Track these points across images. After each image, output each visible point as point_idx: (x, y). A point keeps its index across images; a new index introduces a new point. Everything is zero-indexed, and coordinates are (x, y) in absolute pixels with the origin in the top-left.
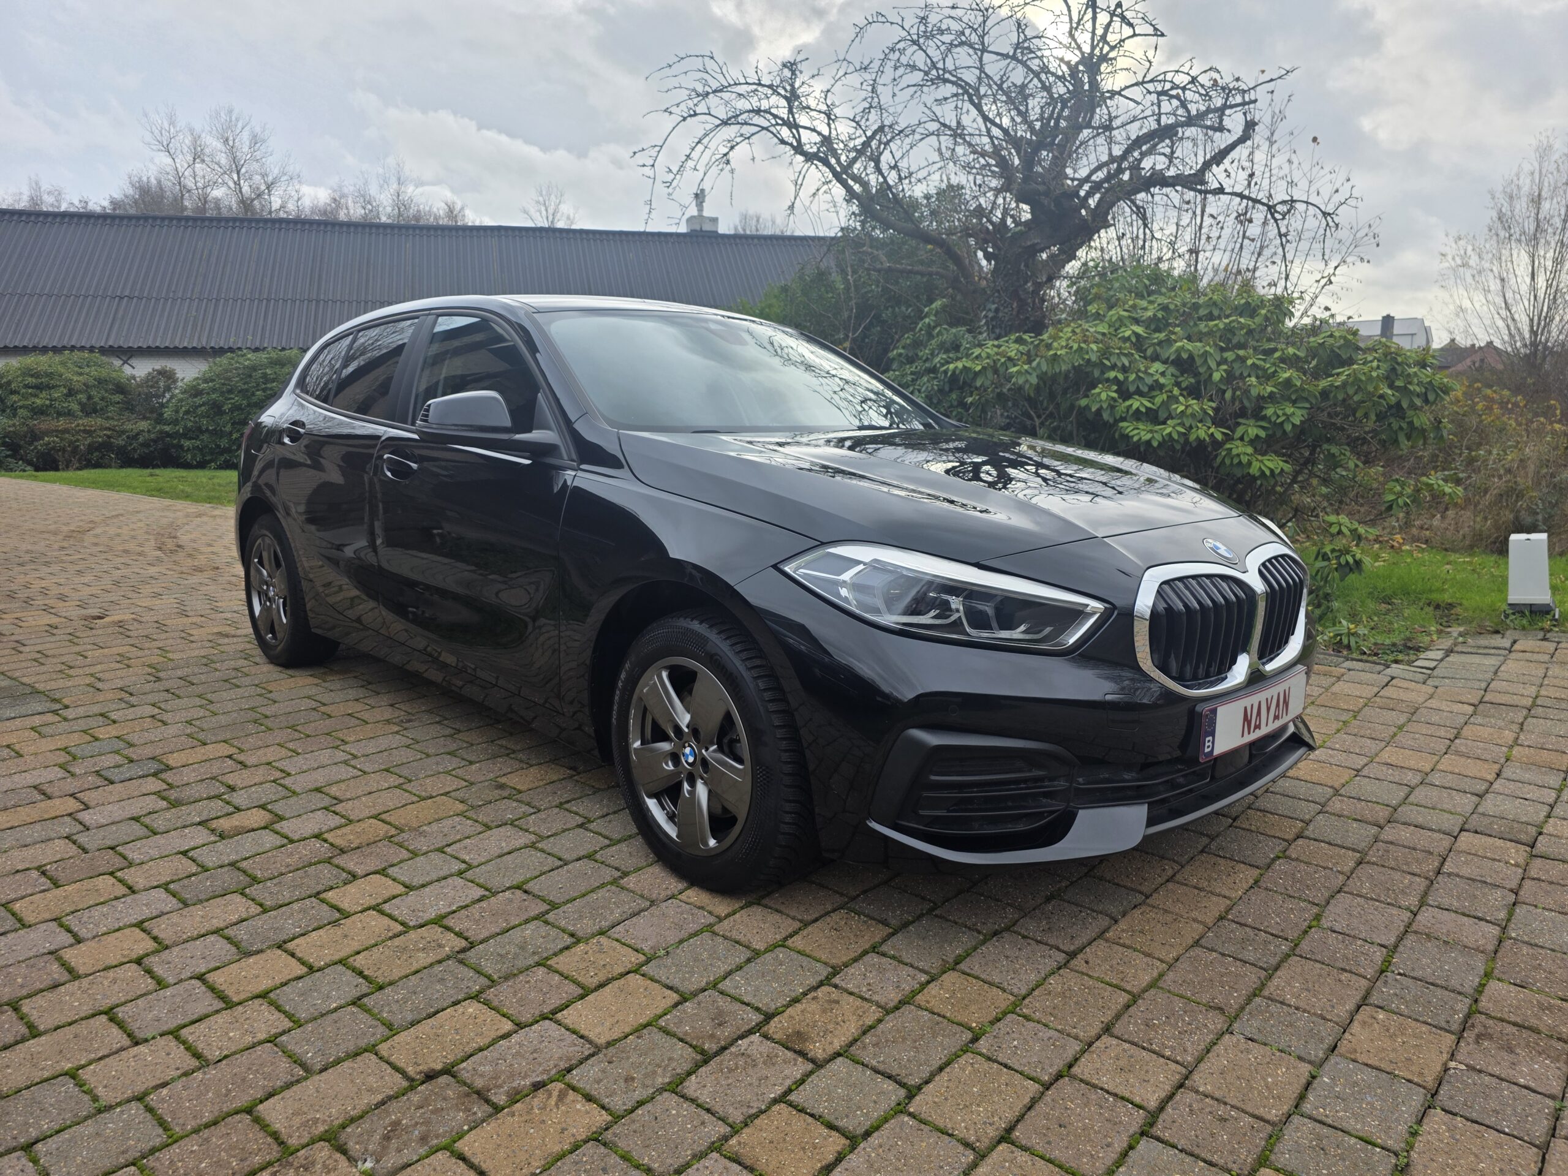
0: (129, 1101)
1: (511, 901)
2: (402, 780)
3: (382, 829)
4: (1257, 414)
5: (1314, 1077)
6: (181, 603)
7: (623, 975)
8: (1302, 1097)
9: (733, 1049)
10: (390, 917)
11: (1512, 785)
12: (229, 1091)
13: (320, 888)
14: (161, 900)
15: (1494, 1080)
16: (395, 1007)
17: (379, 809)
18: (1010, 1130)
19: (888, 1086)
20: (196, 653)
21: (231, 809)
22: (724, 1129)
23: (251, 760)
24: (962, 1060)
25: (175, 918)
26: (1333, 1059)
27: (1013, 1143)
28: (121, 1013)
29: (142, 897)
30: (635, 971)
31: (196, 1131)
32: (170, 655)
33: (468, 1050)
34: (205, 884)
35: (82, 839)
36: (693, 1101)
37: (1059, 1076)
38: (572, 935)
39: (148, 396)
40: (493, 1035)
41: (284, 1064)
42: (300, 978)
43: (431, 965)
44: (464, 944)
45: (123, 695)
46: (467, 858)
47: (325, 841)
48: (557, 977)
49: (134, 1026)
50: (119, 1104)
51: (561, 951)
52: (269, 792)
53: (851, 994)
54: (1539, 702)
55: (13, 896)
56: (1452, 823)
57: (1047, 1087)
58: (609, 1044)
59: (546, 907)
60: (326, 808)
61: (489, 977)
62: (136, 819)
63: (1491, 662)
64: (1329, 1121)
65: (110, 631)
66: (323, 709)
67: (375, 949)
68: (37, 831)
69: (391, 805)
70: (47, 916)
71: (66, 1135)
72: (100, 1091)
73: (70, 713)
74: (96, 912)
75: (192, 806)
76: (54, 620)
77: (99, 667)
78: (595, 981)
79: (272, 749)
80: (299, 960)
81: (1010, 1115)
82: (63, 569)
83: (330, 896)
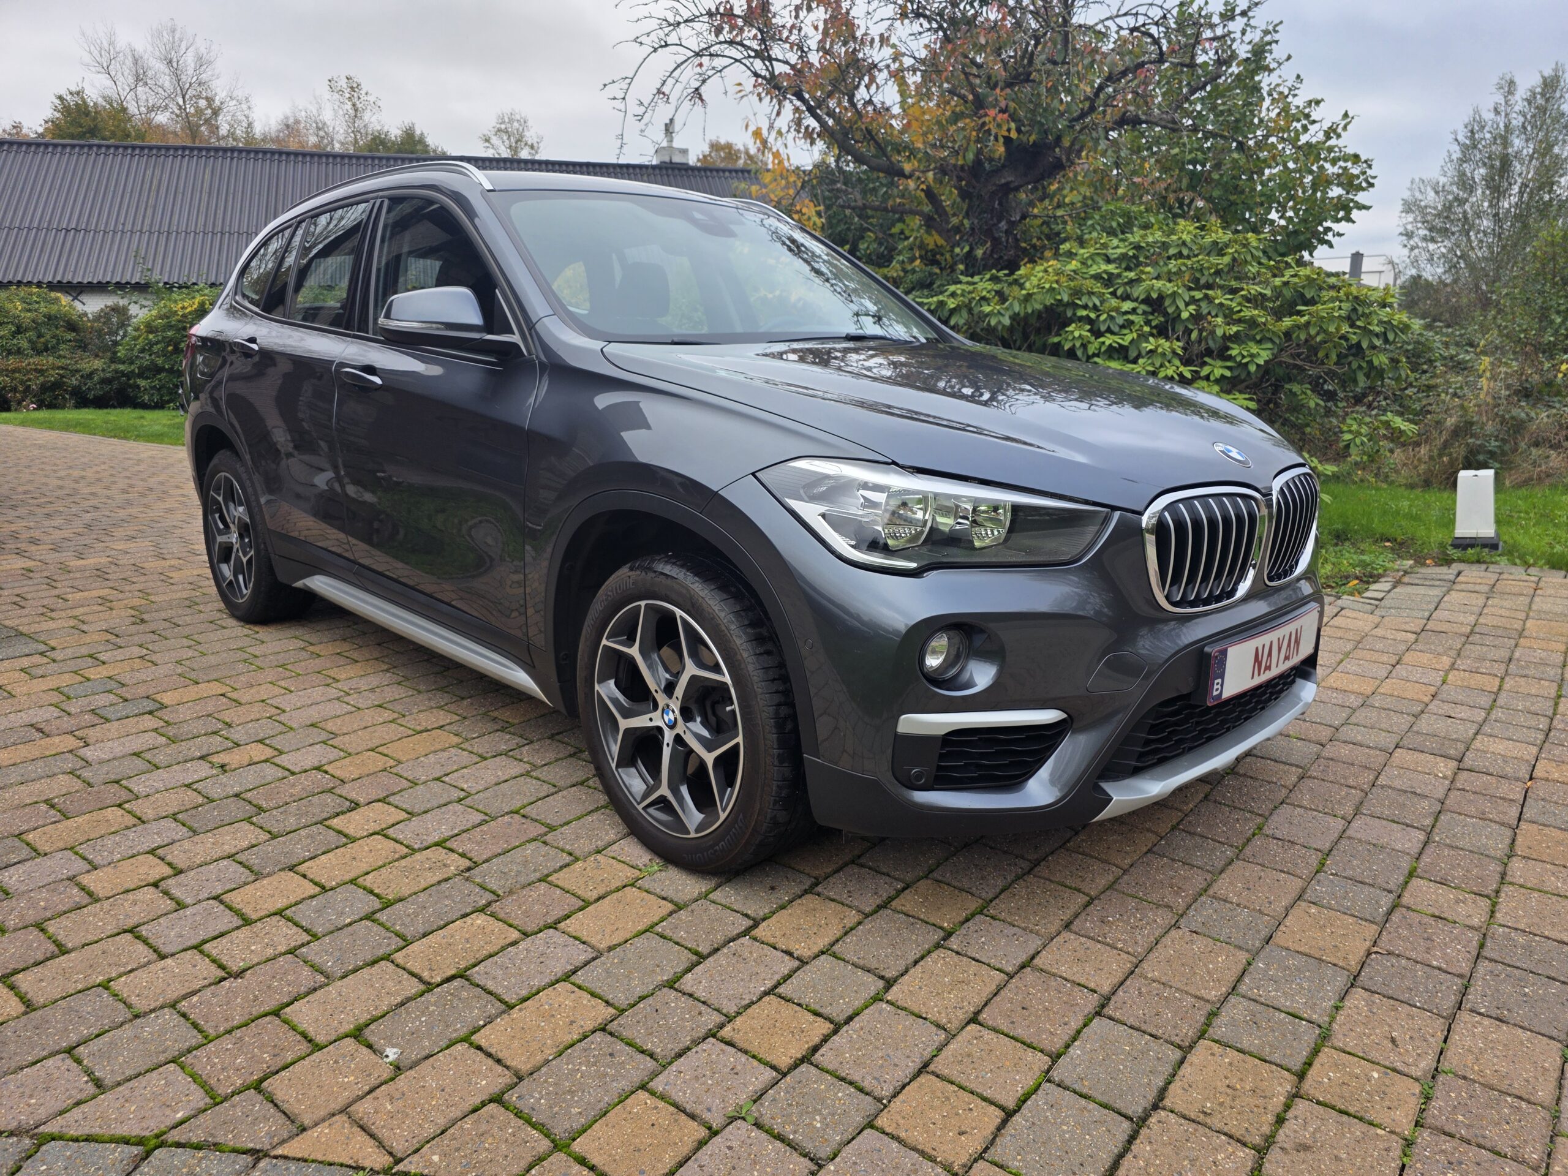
0: (162, 1007)
1: (510, 824)
2: (396, 715)
3: (381, 762)
4: (1222, 354)
5: (1249, 964)
6: (157, 546)
7: (618, 890)
8: (1240, 979)
9: (725, 950)
10: (395, 840)
11: (1446, 706)
12: (256, 998)
13: (325, 815)
14: (172, 830)
15: (1410, 964)
16: (407, 920)
17: (376, 742)
18: (977, 1013)
19: (870, 978)
20: (179, 595)
21: (231, 745)
22: (718, 1018)
23: (245, 696)
24: (934, 955)
25: (186, 844)
26: (1268, 948)
27: (981, 1024)
28: (144, 931)
29: (154, 827)
30: (633, 885)
31: (229, 1032)
32: (152, 598)
33: (480, 956)
34: (212, 814)
35: (86, 774)
36: (691, 995)
37: (1023, 967)
38: (570, 854)
39: (100, 334)
40: (502, 943)
41: (306, 971)
42: (312, 897)
43: (439, 882)
44: (468, 863)
45: (110, 637)
46: (465, 786)
47: (326, 772)
48: (558, 891)
49: (159, 943)
50: (152, 1011)
51: (561, 868)
52: (266, 729)
53: (833, 900)
54: (1477, 629)
55: (24, 828)
56: (1389, 741)
57: (1011, 976)
58: (610, 949)
59: (544, 829)
60: (324, 742)
61: (493, 892)
62: (137, 754)
63: (1437, 592)
64: (1262, 1000)
65: (87, 574)
66: (311, 648)
67: (383, 870)
68: (40, 768)
69: (388, 738)
70: (61, 845)
71: (106, 1038)
72: (133, 1000)
73: (58, 655)
74: (109, 842)
75: (191, 743)
76: (30, 564)
77: (82, 610)
78: (594, 895)
79: (263, 687)
80: (311, 881)
81: (979, 1001)
82: (32, 514)
83: (335, 822)
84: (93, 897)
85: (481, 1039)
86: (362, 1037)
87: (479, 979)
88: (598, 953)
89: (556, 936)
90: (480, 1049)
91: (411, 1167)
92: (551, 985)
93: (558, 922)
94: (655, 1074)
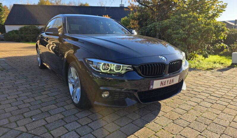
0: (9, 112)
2: (56, 80)
3: (51, 86)
10: (48, 95)
11: (214, 87)
14: (21, 92)
15: (183, 120)
16: (44, 105)
17: (52, 83)
18: (114, 121)
22: (77, 119)
23: (38, 77)
83: (42, 93)
84: (7, 99)
85: (46, 119)
86: (31, 117)
87: (49, 112)
88: (67, 110)
89: (62, 108)
90: (45, 120)
91: (29, 132)
92: (58, 113)
93: (63, 106)
94: (65, 125)
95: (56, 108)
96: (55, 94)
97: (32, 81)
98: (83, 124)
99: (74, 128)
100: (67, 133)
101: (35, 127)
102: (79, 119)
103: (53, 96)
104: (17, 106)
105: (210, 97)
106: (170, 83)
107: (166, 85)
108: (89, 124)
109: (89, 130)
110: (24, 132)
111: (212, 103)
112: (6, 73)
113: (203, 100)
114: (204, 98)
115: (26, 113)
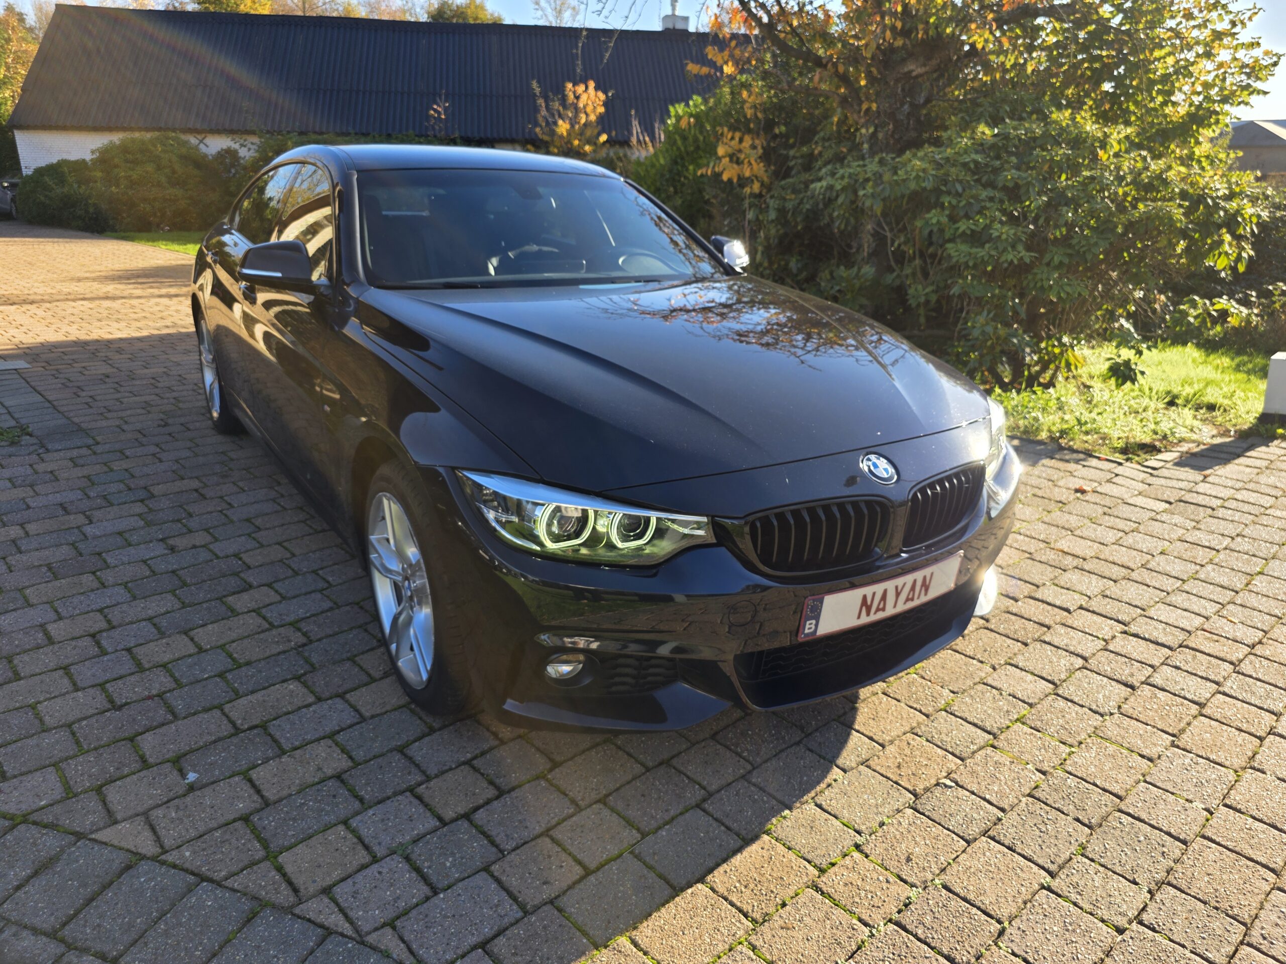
0: (62, 726)
1: (348, 613)
10: (264, 618)
12: (122, 727)
13: (225, 593)
16: (245, 680)
19: (543, 760)
21: (186, 531)
22: (420, 778)
23: (210, 494)
25: (125, 607)
27: (605, 804)
28: (72, 669)
29: (110, 591)
31: (96, 749)
33: (280, 713)
34: (152, 585)
35: (81, 546)
36: (409, 758)
37: (661, 764)
39: (218, 172)
40: (300, 704)
41: (162, 711)
42: (192, 655)
43: (279, 654)
44: (304, 640)
45: (139, 436)
46: (330, 579)
47: (240, 559)
48: (357, 669)
49: (78, 679)
50: (55, 728)
51: (368, 651)
52: (214, 520)
54: (1226, 503)
55: (27, 584)
56: (1076, 602)
57: (648, 770)
58: (373, 717)
60: (248, 535)
61: (312, 665)
62: (120, 533)
64: (829, 809)
65: (145, 381)
67: (246, 640)
68: (54, 538)
69: (294, 535)
70: (44, 599)
71: (19, 744)
72: (46, 719)
73: (99, 449)
74: (75, 600)
75: (160, 527)
77: (129, 412)
79: (227, 486)
80: (195, 643)
81: (613, 786)
83: (231, 599)
84: (50, 641)
85: (254, 774)
86: (178, 763)
87: (272, 730)
88: (363, 719)
89: (339, 704)
90: (250, 781)
91: (170, 858)
92: (318, 740)
93: (345, 693)
94: (357, 813)
95: (308, 706)
96: (301, 613)
97: (179, 521)
98: (449, 814)
99: (399, 839)
100: (364, 867)
101: (202, 829)
102: (428, 779)
103: (291, 624)
104: (102, 686)
105: (1121, 644)
106: (912, 599)
107: (890, 611)
108: (477, 809)
109: (477, 850)
110: (143, 857)
111: (1126, 685)
112: (34, 457)
113: (1085, 659)
114: (1089, 646)
115: (148, 736)
